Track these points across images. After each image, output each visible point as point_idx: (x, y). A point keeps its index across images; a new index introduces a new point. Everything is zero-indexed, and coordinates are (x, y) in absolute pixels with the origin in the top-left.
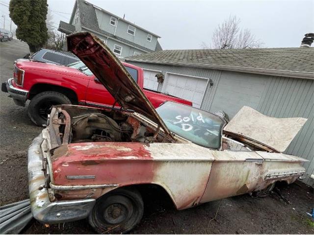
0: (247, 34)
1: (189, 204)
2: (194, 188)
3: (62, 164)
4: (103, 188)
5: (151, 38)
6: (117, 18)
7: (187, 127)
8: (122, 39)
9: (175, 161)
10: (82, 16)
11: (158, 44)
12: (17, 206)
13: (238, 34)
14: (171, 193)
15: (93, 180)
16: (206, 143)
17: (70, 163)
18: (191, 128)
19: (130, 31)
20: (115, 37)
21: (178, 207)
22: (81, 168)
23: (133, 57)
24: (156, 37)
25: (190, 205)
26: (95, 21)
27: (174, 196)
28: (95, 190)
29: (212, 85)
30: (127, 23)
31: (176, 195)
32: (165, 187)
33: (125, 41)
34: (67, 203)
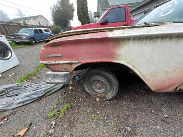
1: (169, 88)
2: (175, 70)
4: (70, 64)
14: (141, 73)
15: (61, 58)
21: (152, 89)
22: (51, 49)
25: (171, 90)
26: (107, 3)
27: (144, 77)
28: (65, 65)
31: (148, 77)
32: (130, 66)
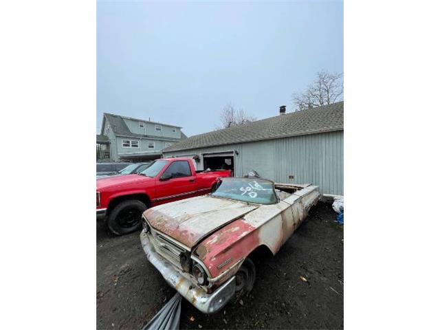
0: (242, 112)
2: (278, 236)
3: (210, 260)
4: (238, 265)
5: (176, 130)
6: (144, 122)
7: (253, 194)
8: (152, 137)
9: (265, 224)
10: (113, 127)
11: (182, 134)
12: (161, 316)
13: (236, 113)
14: (269, 246)
16: (268, 201)
17: (216, 256)
18: (256, 195)
19: (157, 129)
20: (146, 136)
22: (223, 257)
23: (166, 149)
24: (179, 128)
26: (127, 128)
27: (271, 248)
28: (234, 269)
29: (237, 154)
30: (154, 124)
32: (266, 244)
33: (156, 137)
34: (222, 288)
